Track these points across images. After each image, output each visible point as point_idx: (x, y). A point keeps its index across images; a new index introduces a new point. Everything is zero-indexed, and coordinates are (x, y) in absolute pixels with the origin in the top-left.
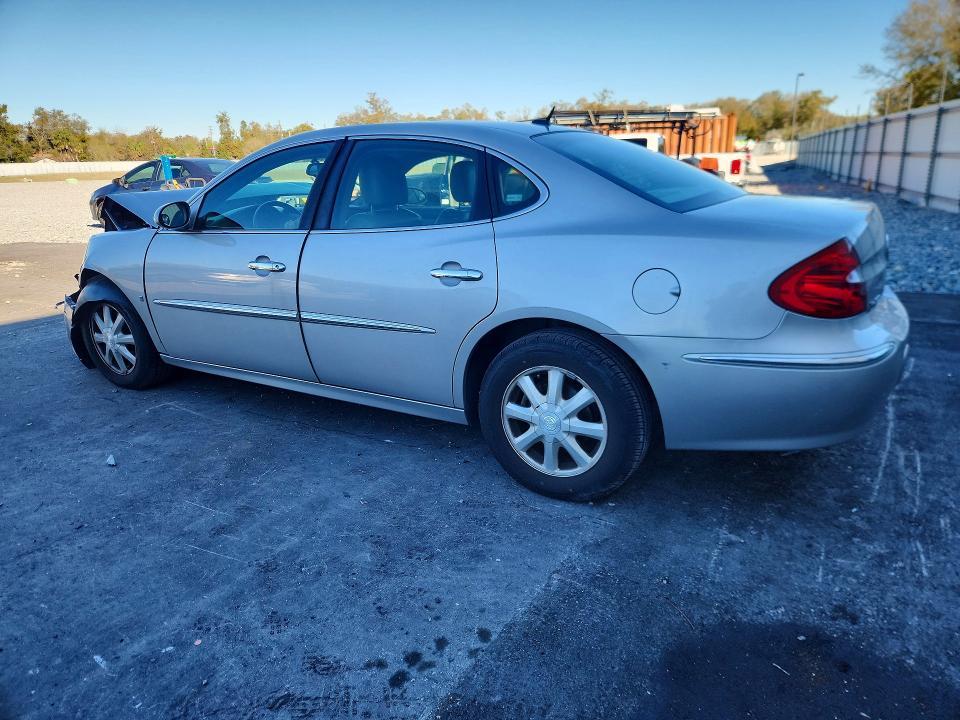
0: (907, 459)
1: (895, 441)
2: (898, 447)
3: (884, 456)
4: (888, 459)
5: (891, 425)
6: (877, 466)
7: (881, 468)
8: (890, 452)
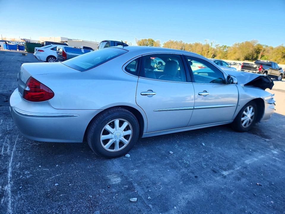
0: (6, 150)
1: (10, 156)
2: (9, 154)
3: (14, 149)
4: (13, 148)
5: (10, 165)
6: (17, 144)
7: (15, 144)
8: (12, 150)
